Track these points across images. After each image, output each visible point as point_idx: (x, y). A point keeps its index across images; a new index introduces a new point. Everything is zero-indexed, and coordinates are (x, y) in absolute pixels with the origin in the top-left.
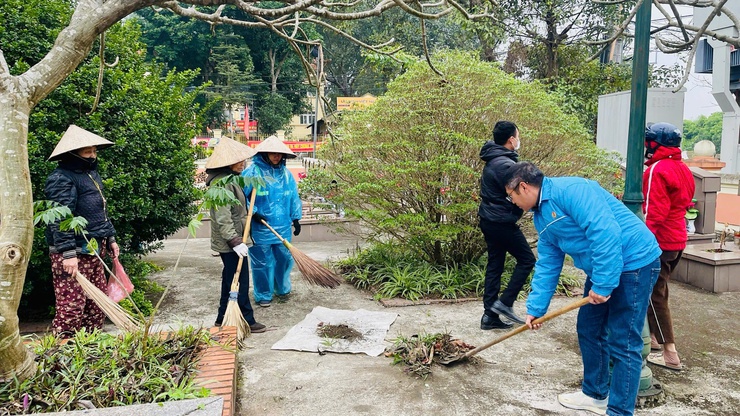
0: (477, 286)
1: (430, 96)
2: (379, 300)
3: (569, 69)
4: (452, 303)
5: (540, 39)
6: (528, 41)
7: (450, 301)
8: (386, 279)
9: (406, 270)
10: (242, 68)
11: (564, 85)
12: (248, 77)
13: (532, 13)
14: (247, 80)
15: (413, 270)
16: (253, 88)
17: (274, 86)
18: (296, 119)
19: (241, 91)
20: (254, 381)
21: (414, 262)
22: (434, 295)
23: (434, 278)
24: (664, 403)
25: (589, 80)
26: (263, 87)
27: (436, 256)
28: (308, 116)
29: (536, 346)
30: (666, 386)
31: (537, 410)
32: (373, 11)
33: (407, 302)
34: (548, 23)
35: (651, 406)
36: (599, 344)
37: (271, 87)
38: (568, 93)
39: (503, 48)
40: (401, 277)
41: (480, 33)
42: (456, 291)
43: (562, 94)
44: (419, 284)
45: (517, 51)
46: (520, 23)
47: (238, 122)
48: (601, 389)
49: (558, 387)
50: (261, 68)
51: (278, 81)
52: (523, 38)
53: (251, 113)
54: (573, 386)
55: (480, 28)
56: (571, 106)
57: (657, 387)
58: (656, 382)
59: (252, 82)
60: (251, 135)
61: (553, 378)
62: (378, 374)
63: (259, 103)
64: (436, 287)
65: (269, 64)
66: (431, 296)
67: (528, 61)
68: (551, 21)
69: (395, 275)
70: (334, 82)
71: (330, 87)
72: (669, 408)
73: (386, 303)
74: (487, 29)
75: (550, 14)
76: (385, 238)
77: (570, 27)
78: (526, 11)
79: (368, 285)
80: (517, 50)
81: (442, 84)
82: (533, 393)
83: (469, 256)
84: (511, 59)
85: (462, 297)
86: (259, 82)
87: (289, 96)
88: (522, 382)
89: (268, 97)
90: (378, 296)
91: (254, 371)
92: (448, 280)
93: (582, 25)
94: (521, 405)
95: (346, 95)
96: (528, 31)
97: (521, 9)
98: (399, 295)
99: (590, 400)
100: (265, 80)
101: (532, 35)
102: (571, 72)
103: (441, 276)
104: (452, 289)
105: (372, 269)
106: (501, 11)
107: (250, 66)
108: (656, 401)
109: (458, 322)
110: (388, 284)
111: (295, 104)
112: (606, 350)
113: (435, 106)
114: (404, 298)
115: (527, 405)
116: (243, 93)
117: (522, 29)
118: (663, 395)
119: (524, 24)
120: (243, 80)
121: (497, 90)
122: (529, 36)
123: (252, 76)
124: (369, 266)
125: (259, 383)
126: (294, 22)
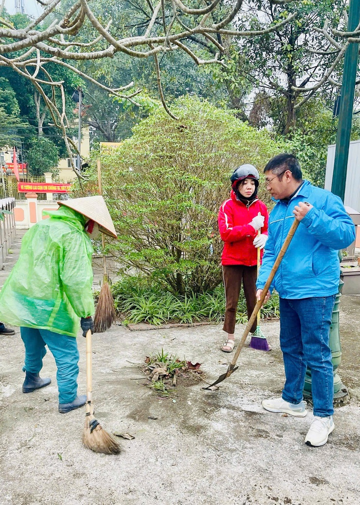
0: (211, 313)
1: (169, 140)
2: (127, 326)
3: (306, 120)
4: (189, 327)
5: (281, 91)
6: (271, 93)
7: (187, 325)
8: (133, 308)
9: (151, 299)
10: (8, 111)
11: (300, 135)
12: (15, 120)
13: (275, 65)
14: (14, 123)
15: (156, 299)
16: (20, 132)
17: (41, 130)
18: (63, 163)
19: (9, 134)
20: (8, 395)
21: (158, 293)
22: (173, 320)
23: (174, 306)
24: (348, 403)
25: (321, 131)
26: (30, 131)
27: (178, 287)
28: (75, 159)
29: (253, 361)
30: (352, 390)
31: (246, 412)
32: (105, 52)
33: (151, 326)
34: (289, 75)
35: (338, 406)
36: (301, 358)
37: (37, 130)
38: (303, 142)
39: (249, 99)
40: (146, 305)
41: (228, 82)
42: (193, 317)
43: (297, 143)
44: (161, 311)
45: (261, 102)
46: (264, 73)
47: (9, 164)
48: (298, 395)
49: (266, 393)
50: (26, 111)
51: (44, 125)
52: (267, 90)
53: (20, 156)
54: (279, 392)
55: (227, 78)
56: (304, 155)
57: (344, 391)
58: (344, 387)
59: (19, 125)
60: (22, 178)
61: (263, 386)
62: (119, 386)
63: (27, 146)
64: (175, 314)
65: (35, 107)
66: (171, 320)
67: (271, 112)
68: (291, 73)
69: (141, 304)
70: (98, 128)
71: (95, 132)
72: (352, 407)
73: (131, 328)
74: (233, 79)
75: (290, 66)
76: (133, 272)
77: (308, 80)
78: (269, 63)
79: (118, 313)
80: (262, 100)
81: (181, 129)
82: (245, 399)
83: (207, 287)
84: (256, 110)
85: (197, 321)
86: (25, 125)
87: (55, 140)
88: (238, 390)
89: (35, 141)
90: (126, 322)
91: (9, 386)
92: (186, 307)
93: (318, 79)
94: (233, 408)
95: (109, 140)
96: (270, 83)
97: (265, 61)
98: (143, 321)
99: (288, 404)
100: (31, 123)
101: (274, 86)
102: (307, 123)
103: (181, 304)
104: (188, 315)
105: (122, 299)
106: (248, 62)
107: (16, 109)
108: (342, 402)
109: (191, 342)
110: (134, 311)
111: (61, 148)
112: (305, 363)
113: (173, 150)
114: (147, 322)
115: (238, 408)
116: (11, 136)
117: (265, 80)
118: (348, 397)
119: (268, 76)
120: (10, 123)
121: (229, 136)
122: (272, 88)
123: (18, 119)
124: (120, 296)
125: (11, 396)
126: (36, 62)
